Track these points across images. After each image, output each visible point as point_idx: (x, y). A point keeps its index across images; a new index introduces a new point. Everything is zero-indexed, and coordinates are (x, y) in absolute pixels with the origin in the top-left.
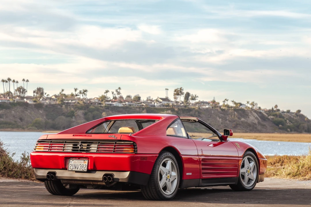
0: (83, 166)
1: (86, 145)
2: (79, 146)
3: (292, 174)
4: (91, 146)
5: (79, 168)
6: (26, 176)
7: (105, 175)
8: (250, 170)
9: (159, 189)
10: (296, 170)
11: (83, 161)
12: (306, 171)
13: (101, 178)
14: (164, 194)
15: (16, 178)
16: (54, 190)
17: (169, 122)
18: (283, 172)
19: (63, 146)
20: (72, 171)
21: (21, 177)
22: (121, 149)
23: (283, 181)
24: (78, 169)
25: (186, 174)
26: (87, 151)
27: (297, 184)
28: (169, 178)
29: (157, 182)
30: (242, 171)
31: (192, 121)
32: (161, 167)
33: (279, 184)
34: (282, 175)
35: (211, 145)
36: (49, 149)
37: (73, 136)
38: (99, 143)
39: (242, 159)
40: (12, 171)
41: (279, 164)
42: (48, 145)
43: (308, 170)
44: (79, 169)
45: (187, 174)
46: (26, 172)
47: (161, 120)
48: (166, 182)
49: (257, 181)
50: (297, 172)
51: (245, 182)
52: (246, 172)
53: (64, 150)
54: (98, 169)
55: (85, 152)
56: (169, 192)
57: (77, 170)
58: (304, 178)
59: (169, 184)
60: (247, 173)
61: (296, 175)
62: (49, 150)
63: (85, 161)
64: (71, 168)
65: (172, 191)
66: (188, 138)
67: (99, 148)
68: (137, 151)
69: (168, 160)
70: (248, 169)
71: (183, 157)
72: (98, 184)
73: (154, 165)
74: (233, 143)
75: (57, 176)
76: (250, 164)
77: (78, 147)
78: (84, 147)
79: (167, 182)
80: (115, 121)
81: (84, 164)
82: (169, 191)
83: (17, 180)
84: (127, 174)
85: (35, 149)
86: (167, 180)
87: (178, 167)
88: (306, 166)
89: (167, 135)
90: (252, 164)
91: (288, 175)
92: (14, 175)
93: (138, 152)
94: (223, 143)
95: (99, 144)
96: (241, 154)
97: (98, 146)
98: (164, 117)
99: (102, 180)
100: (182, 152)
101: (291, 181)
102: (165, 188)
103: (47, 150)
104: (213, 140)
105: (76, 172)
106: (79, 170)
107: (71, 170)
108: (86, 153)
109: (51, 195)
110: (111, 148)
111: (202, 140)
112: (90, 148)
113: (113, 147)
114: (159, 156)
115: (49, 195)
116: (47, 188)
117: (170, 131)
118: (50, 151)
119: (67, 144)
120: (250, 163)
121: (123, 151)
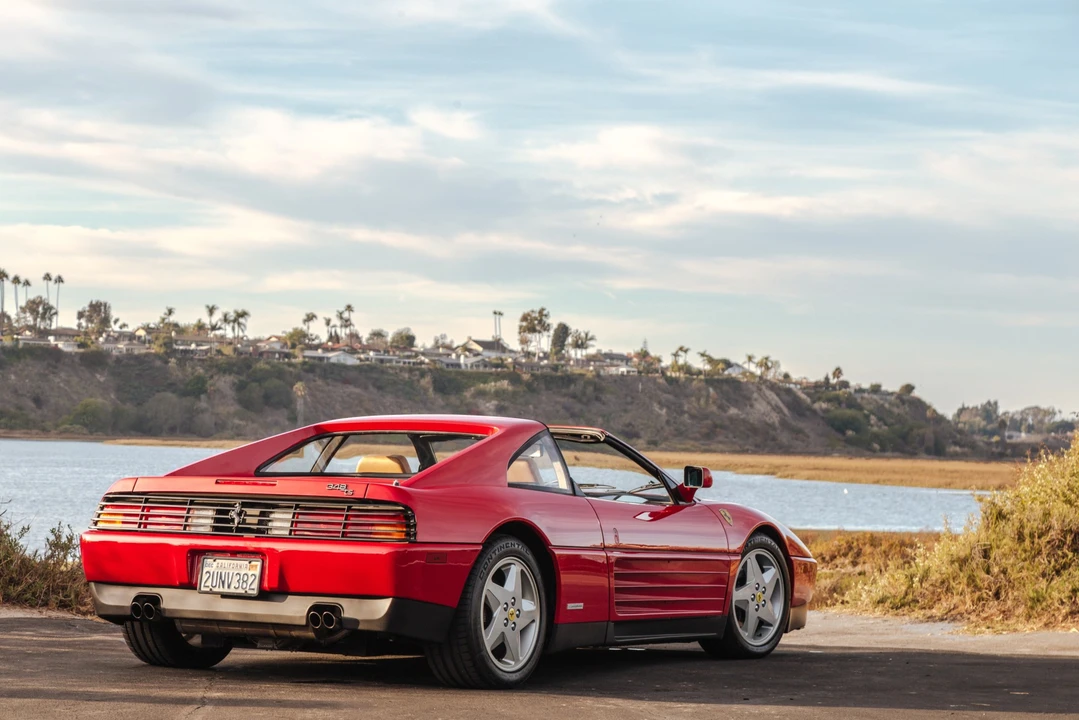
0: (245, 579)
1: (256, 511)
2: (233, 514)
3: (889, 601)
4: (272, 516)
5: (234, 584)
6: (61, 601)
7: (314, 608)
8: (764, 593)
9: (484, 653)
10: (904, 588)
11: (247, 562)
12: (933, 593)
13: (301, 617)
14: (497, 670)
15: (32, 606)
16: (154, 650)
17: (517, 444)
18: (864, 595)
19: (184, 513)
20: (211, 592)
21: (46, 604)
22: (366, 528)
23: (861, 622)
24: (229, 587)
25: (566, 606)
26: (258, 531)
27: (906, 633)
28: (514, 619)
29: (476, 630)
30: (738, 595)
31: (586, 438)
32: (490, 586)
33: (851, 634)
34: (859, 603)
35: (645, 516)
36: (140, 524)
37: (217, 483)
38: (297, 507)
39: (739, 558)
40: (18, 583)
41: (847, 561)
42: (139, 511)
43: (939, 590)
44: (232, 586)
45: (569, 608)
46: (64, 588)
47: (491, 437)
48: (503, 633)
49: (785, 626)
50: (906, 594)
51: (746, 631)
52: (750, 600)
53: (185, 526)
54: (292, 590)
55: (253, 536)
56: (513, 663)
57: (226, 590)
58: (928, 613)
59: (512, 638)
60: (755, 602)
61: (903, 605)
62: (139, 527)
63: (253, 563)
64: (209, 583)
65: (523, 659)
66: (574, 494)
67: (297, 522)
68: (415, 534)
69: (510, 564)
70: (757, 589)
71: (557, 552)
72: (292, 637)
73: (469, 579)
74: (713, 511)
75: (164, 609)
76: (765, 575)
77: (233, 520)
78: (249, 520)
79: (508, 631)
80: (346, 437)
81: (250, 573)
82: (513, 660)
83: (35, 611)
84: (384, 605)
85: (96, 523)
86: (506, 625)
87: (541, 585)
88: (934, 577)
89: (511, 485)
90: (771, 575)
91: (879, 602)
92: (25, 596)
93: (420, 538)
94: (683, 507)
95: (298, 511)
96: (736, 544)
97: (293, 517)
98: (500, 427)
99: (304, 622)
100: (555, 539)
101: (887, 623)
102: (501, 651)
103: (134, 527)
104: (651, 500)
105: (225, 596)
106: (232, 590)
107: (208, 589)
108: (257, 539)
109: (144, 665)
110: (334, 523)
111: (615, 499)
112: (270, 524)
113: (342, 520)
114: (482, 551)
115: (137, 667)
116: (131, 644)
117: (518, 472)
118: (142, 529)
119: (197, 509)
120: (763, 571)
121: (371, 533)
